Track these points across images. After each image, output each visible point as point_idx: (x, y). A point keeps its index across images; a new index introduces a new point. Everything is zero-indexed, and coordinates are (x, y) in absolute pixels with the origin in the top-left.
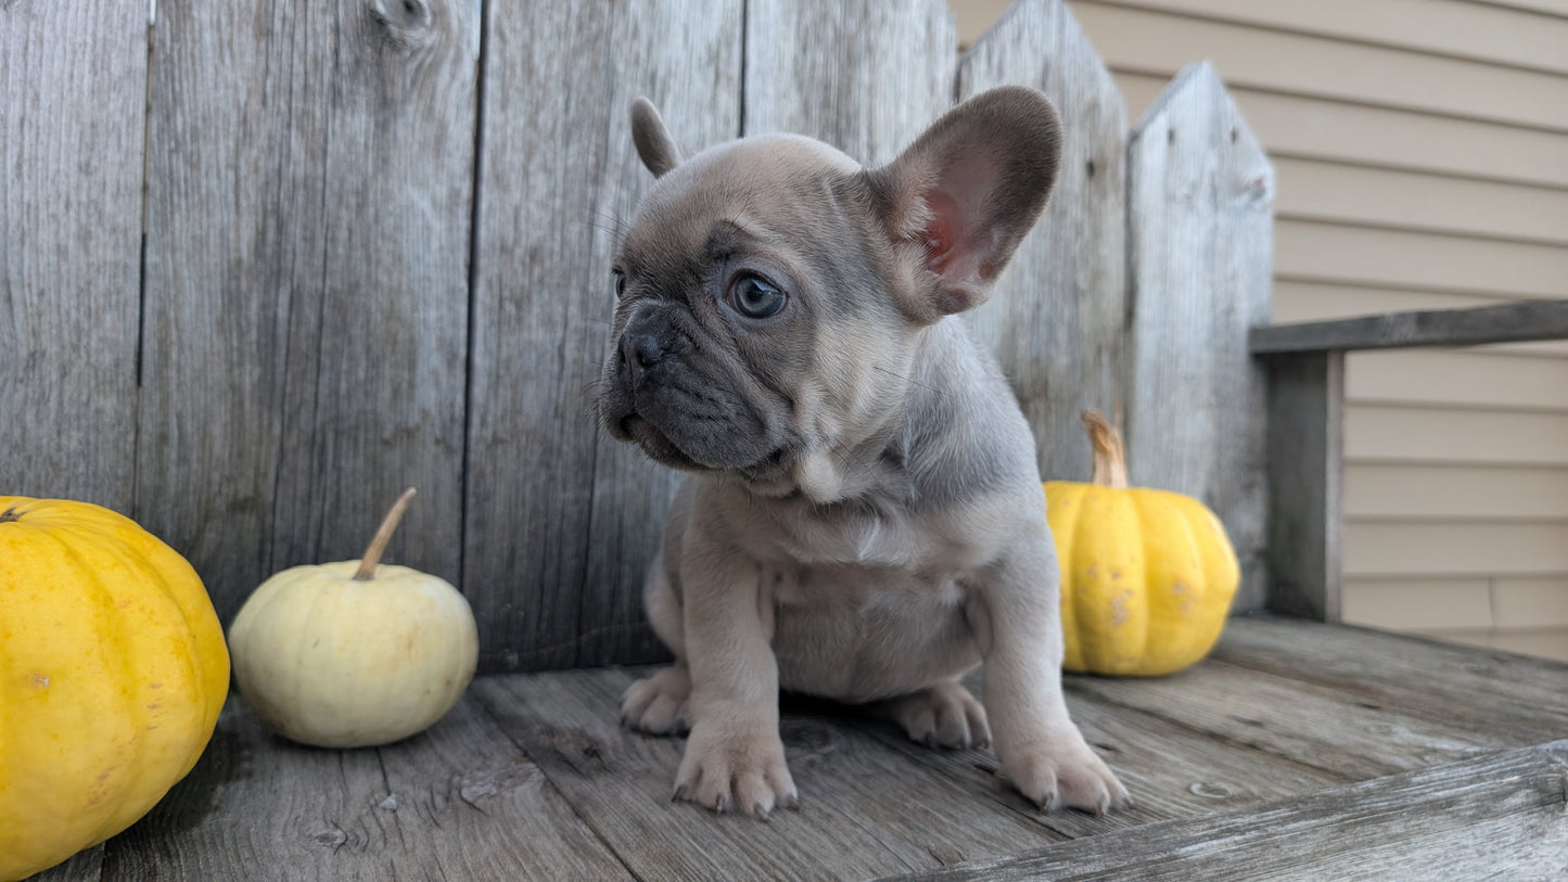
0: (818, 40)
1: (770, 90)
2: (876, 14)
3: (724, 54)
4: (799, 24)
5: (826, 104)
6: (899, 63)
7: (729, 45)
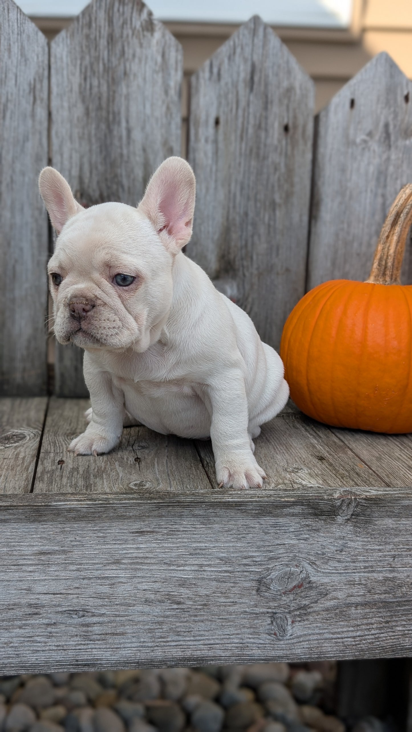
0: (93, 72)
1: (66, 104)
2: (129, 52)
3: (38, 86)
4: (81, 65)
5: (99, 108)
6: (145, 79)
7: (41, 81)
